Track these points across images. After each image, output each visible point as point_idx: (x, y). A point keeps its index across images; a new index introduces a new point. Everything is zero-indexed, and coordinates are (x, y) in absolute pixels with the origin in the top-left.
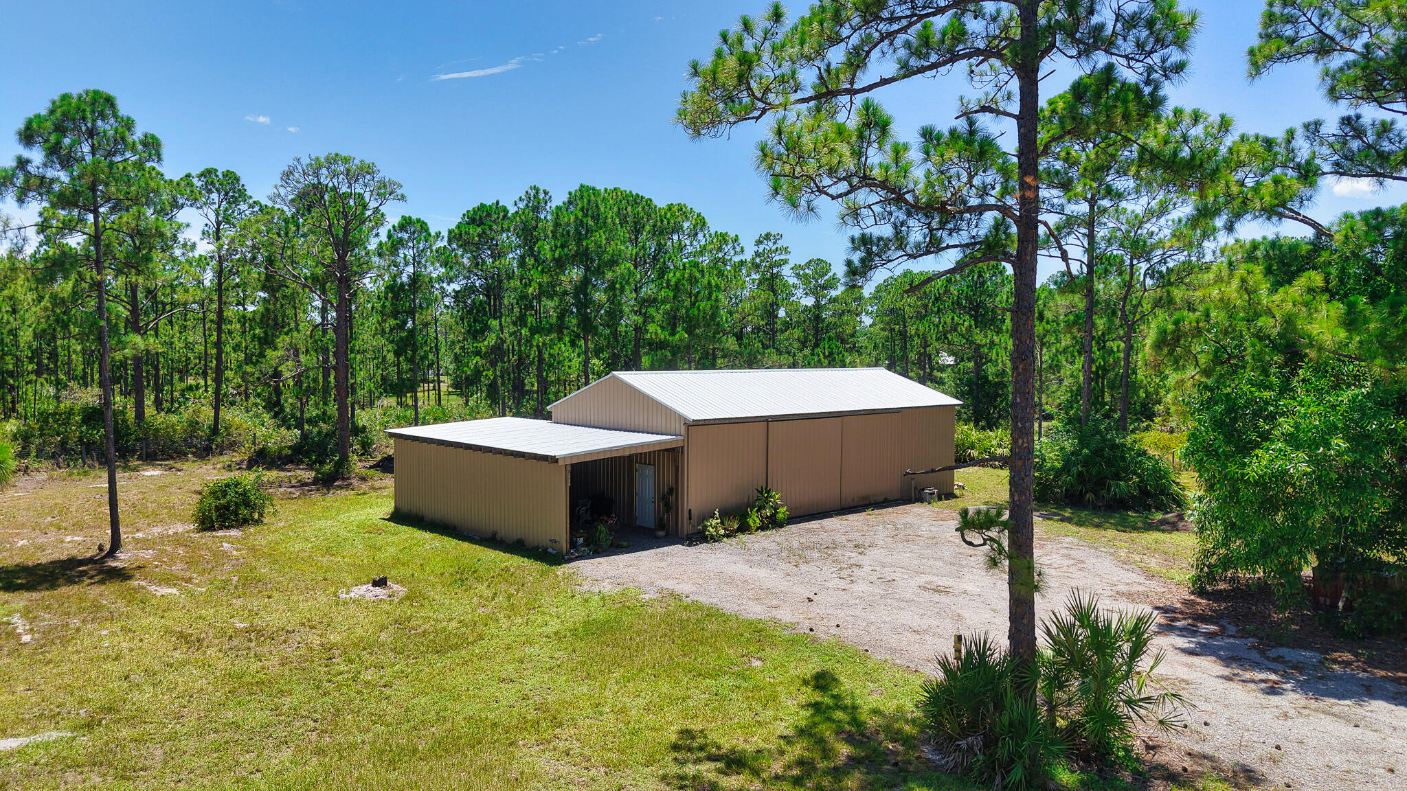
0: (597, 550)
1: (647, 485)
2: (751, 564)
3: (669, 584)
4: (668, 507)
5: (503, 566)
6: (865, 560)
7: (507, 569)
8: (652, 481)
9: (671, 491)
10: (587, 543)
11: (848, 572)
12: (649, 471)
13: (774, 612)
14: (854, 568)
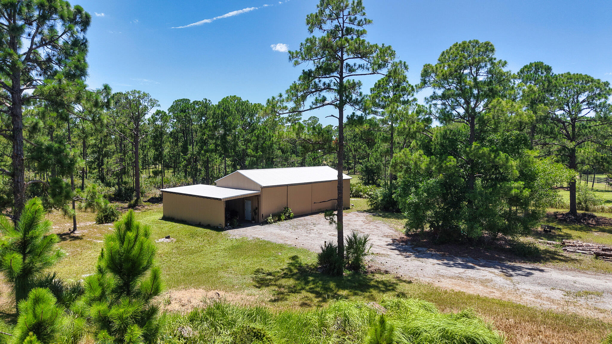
0: (233, 227)
1: (249, 207)
2: (281, 230)
3: (256, 236)
4: (256, 214)
5: (205, 232)
6: (315, 228)
7: (206, 233)
8: (250, 206)
9: (257, 208)
10: (230, 225)
11: (309, 231)
12: (250, 202)
13: (286, 242)
14: (312, 231)
